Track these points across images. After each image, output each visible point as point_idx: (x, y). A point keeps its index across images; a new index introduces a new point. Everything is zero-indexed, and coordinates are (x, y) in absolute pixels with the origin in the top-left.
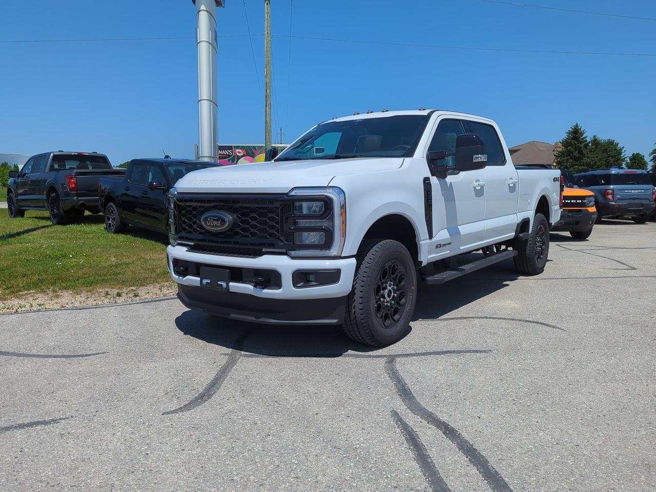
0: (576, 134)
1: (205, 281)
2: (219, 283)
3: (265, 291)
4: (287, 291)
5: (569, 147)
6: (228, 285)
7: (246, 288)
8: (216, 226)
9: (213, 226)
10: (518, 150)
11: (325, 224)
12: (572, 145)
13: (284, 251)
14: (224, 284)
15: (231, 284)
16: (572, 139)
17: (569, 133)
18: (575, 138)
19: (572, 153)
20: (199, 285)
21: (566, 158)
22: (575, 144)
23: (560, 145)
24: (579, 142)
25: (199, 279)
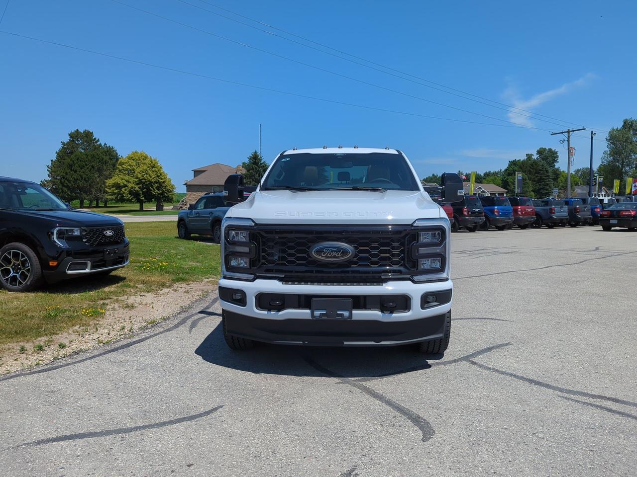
0: (256, 160)
1: (317, 313)
2: (338, 313)
3: (394, 315)
4: (416, 312)
5: (251, 171)
6: (351, 314)
7: (374, 314)
8: (335, 257)
9: (331, 257)
10: (204, 171)
11: (438, 250)
12: (253, 169)
13: (408, 276)
14: (346, 314)
15: (354, 312)
16: (253, 164)
17: (250, 159)
18: (255, 163)
19: (254, 176)
20: (311, 318)
21: (249, 180)
22: (256, 168)
23: (241, 168)
24: (259, 167)
25: (308, 311)
